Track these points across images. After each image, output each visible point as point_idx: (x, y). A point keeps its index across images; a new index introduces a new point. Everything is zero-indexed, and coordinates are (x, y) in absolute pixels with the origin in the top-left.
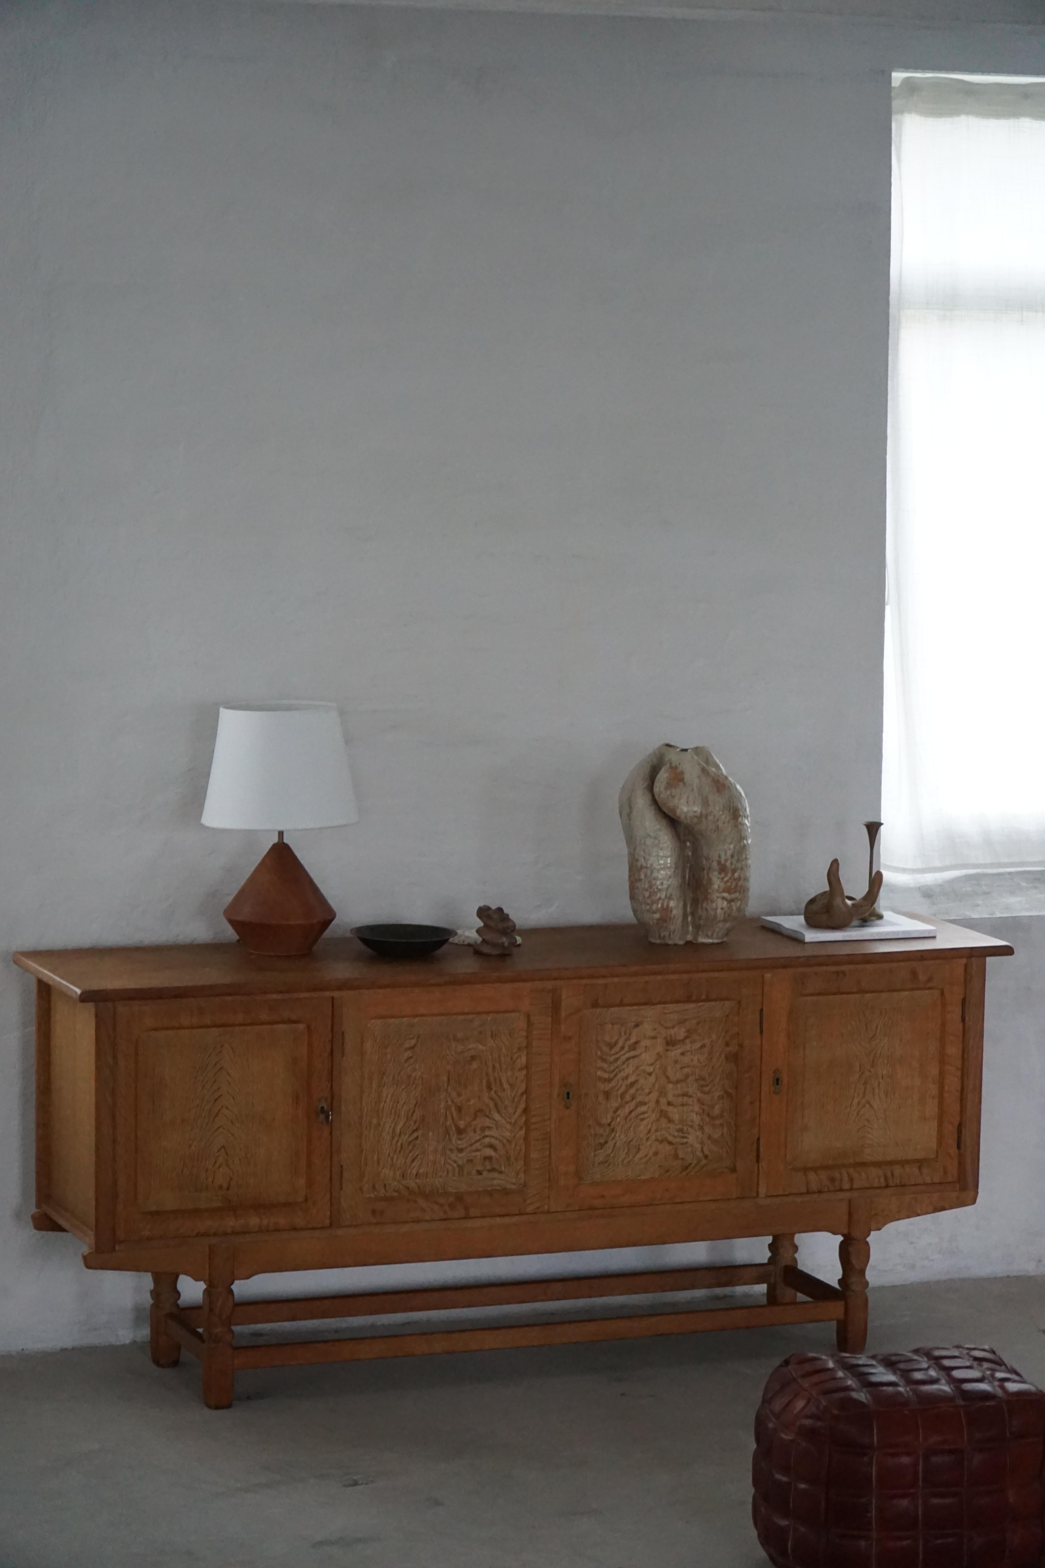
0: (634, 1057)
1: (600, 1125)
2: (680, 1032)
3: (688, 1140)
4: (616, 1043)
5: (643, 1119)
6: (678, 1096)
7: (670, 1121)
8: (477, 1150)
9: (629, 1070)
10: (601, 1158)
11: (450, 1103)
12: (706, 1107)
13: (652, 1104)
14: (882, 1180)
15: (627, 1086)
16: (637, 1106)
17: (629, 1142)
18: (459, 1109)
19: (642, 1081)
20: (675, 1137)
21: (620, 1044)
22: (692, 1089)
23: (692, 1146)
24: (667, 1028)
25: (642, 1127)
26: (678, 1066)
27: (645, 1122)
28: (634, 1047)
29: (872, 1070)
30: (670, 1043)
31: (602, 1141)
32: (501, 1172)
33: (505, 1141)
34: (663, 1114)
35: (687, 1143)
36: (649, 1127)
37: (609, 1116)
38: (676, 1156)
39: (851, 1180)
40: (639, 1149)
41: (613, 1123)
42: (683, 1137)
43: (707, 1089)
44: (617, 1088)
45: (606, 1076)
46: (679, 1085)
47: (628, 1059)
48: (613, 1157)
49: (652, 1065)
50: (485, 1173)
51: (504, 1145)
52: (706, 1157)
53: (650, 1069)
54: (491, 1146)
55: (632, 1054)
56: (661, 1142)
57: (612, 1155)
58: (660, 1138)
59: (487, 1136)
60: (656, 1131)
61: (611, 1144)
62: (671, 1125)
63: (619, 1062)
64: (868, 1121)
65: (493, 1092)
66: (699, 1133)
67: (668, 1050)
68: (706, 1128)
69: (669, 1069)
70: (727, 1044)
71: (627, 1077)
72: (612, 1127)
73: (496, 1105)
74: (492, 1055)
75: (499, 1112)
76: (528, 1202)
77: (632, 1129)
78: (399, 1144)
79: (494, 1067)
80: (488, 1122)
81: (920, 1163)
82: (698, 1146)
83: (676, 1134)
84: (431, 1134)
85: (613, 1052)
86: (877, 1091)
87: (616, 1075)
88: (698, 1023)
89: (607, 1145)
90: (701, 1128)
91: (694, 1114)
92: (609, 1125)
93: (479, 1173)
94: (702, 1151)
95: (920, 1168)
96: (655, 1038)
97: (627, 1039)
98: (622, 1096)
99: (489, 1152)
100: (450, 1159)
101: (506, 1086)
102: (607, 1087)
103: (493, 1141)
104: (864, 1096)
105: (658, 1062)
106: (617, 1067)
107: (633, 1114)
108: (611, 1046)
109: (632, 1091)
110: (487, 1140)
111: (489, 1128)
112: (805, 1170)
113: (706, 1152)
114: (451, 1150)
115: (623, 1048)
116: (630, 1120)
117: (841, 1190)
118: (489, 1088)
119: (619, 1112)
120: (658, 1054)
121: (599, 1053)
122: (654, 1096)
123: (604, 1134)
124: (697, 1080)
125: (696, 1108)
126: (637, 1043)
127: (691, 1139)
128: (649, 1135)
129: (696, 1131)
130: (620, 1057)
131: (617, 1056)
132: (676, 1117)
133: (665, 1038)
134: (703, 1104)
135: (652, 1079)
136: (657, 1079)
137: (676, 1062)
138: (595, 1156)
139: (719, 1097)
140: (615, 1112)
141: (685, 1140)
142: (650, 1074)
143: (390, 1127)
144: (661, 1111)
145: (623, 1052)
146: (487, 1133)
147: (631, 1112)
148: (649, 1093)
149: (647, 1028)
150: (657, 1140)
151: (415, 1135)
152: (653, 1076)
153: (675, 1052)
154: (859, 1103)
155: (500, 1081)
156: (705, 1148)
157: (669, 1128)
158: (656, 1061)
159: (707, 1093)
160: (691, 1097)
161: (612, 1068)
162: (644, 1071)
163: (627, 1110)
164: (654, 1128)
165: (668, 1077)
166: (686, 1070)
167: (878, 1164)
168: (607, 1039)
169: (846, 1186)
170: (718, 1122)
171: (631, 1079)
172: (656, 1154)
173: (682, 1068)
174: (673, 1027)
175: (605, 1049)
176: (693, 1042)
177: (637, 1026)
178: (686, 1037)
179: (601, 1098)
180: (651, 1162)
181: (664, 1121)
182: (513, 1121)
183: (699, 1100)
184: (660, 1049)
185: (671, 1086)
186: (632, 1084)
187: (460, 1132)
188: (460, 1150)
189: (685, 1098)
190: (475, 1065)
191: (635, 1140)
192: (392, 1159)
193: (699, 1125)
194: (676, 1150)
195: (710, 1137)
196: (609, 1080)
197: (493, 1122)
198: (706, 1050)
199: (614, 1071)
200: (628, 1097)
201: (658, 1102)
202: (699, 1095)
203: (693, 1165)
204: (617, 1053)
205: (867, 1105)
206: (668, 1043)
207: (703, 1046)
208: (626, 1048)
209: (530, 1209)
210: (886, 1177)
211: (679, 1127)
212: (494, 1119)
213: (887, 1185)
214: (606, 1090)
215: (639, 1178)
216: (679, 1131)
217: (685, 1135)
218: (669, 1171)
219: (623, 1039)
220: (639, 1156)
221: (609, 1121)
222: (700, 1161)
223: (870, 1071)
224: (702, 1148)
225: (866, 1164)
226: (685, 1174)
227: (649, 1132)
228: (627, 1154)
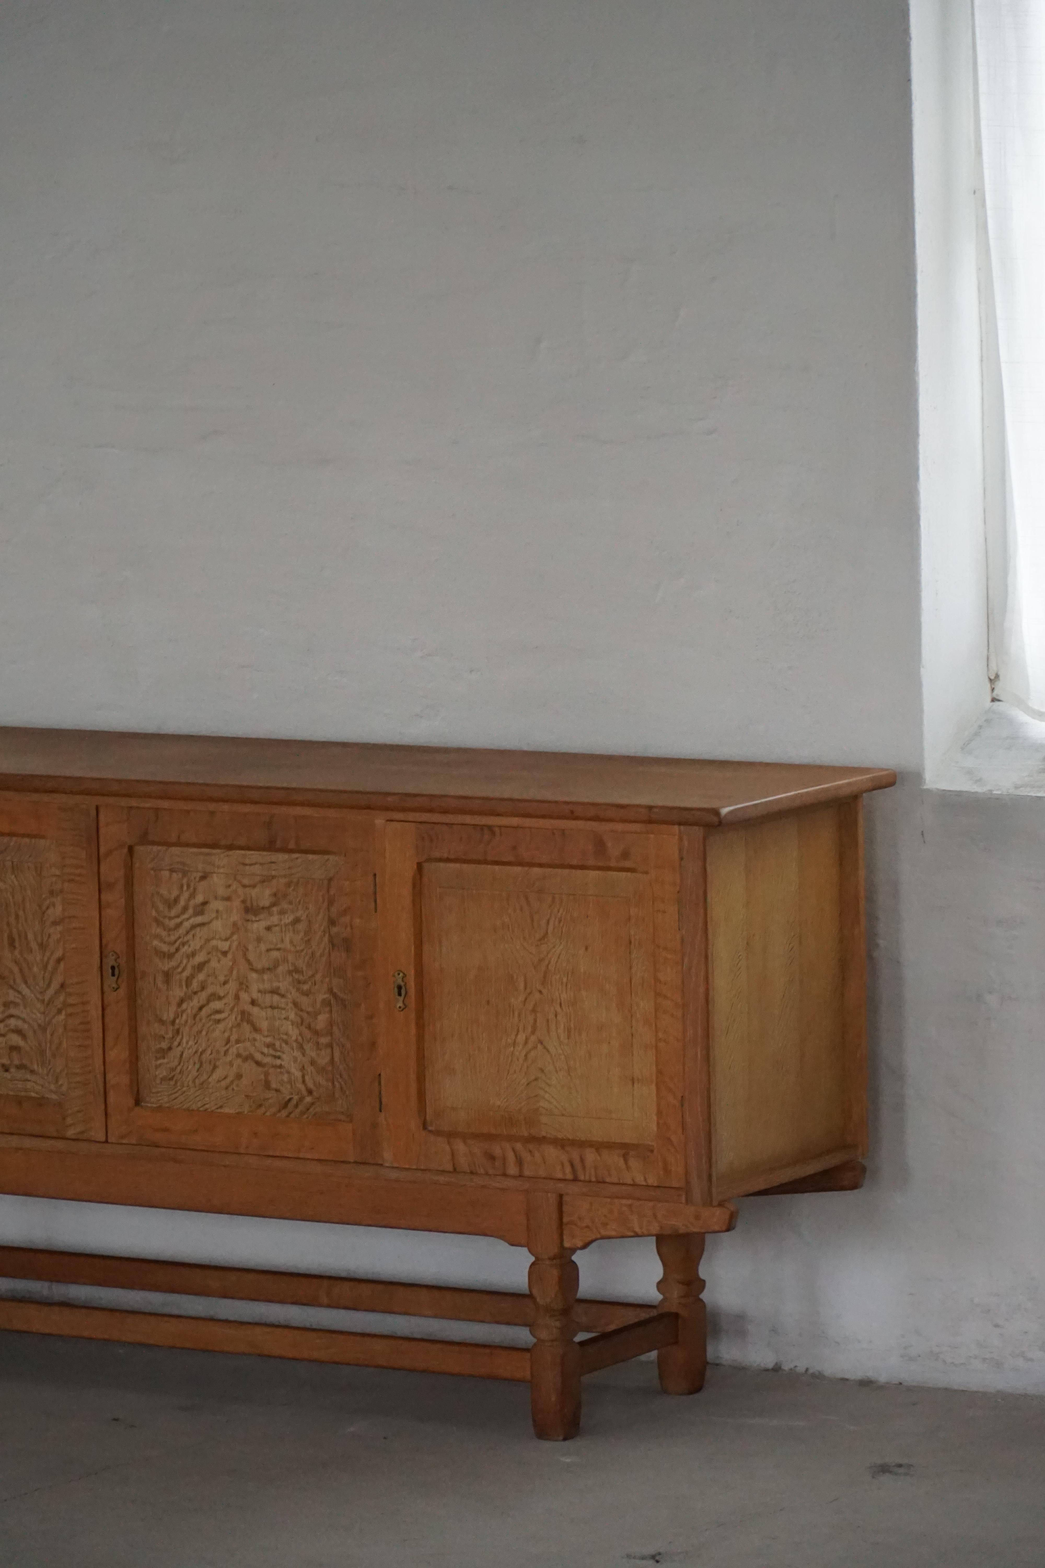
0: (203, 924)
1: (161, 1022)
2: (264, 895)
3: (283, 1063)
4: (176, 900)
5: (218, 1021)
6: (265, 992)
7: (256, 1029)
8: (2, 1035)
9: (195, 944)
10: (163, 1073)
12: (305, 1015)
13: (230, 999)
14: (568, 1169)
15: (193, 967)
16: (209, 1001)
17: (202, 1053)
19: (214, 963)
20: (263, 1053)
21: (182, 903)
22: (284, 985)
23: (288, 1072)
24: (245, 886)
25: (217, 1033)
26: (263, 947)
27: (221, 1026)
28: (201, 909)
29: (545, 991)
30: (251, 910)
31: (164, 1045)
32: (32, 1072)
33: (36, 1027)
34: (245, 1017)
35: (281, 1066)
36: (226, 1035)
37: (173, 1009)
38: (267, 1085)
39: (520, 1162)
40: (215, 1067)
41: (177, 1021)
42: (275, 1057)
43: (305, 987)
44: (180, 970)
45: (165, 948)
46: (266, 977)
47: (193, 927)
48: (181, 1072)
49: (226, 939)
50: (12, 1070)
51: (35, 1032)
52: (310, 1092)
53: (224, 946)
54: (18, 1032)
55: (199, 919)
56: (246, 1059)
57: (179, 1068)
58: (244, 1054)
59: (11, 1016)
60: (237, 1042)
61: (177, 1051)
62: (258, 1037)
63: (182, 931)
64: (542, 1070)
65: (17, 952)
66: (297, 1053)
67: (247, 921)
68: (307, 1047)
69: (250, 947)
70: (332, 922)
71: (193, 954)
72: (177, 1027)
73: (22, 972)
74: (13, 897)
75: (26, 983)
76: (69, 1121)
77: (204, 1033)
79: (17, 915)
80: (12, 996)
81: (626, 1149)
82: (298, 1074)
83: (266, 1050)
85: (172, 913)
86: (553, 1026)
87: (177, 950)
88: (288, 885)
89: (171, 1054)
90: (301, 1047)
91: (289, 1023)
92: (173, 1023)
93: (6, 1069)
94: (304, 1082)
95: (625, 1157)
96: (228, 899)
97: (193, 896)
98: (189, 981)
99: (16, 1040)
101: (34, 946)
102: (167, 965)
103: (20, 1023)
104: (533, 1032)
105: (235, 937)
106: (179, 938)
107: (204, 1012)
108: (171, 904)
109: (201, 977)
110: (13, 1022)
111: (16, 1005)
112: (451, 1135)
113: (311, 1085)
115: (185, 909)
116: (201, 1020)
117: (505, 1175)
119: (184, 1006)
120: (235, 924)
121: (154, 913)
122: (232, 986)
123: (166, 1036)
124: (290, 972)
125: (292, 1016)
126: (205, 903)
127: (286, 1060)
128: (228, 1046)
129: (293, 1050)
130: (181, 923)
131: (178, 920)
132: (264, 1025)
133: (244, 902)
134: (302, 1010)
135: (227, 962)
136: (234, 962)
137: (259, 940)
138: (157, 1067)
139: (324, 1001)
140: (180, 1004)
141: (278, 1062)
142: (225, 953)
144: (243, 1013)
145: (186, 916)
146: (12, 1011)
147: (201, 1008)
148: (225, 983)
149: (217, 881)
150: (239, 1055)
152: (230, 956)
153: (258, 926)
154: (526, 1042)
155: (26, 937)
156: (307, 1078)
157: (255, 1040)
158: (233, 934)
159: (307, 994)
160: (283, 996)
161: (173, 938)
162: (216, 949)
163: (195, 1003)
164: (234, 1038)
165: (250, 963)
166: (275, 954)
167: (561, 1143)
168: (164, 892)
169: (512, 1170)
170: (324, 1040)
171: (199, 958)
172: (239, 1076)
173: (268, 950)
174: (254, 886)
175: (161, 907)
176: (282, 912)
177: (203, 878)
178: (274, 905)
179: (160, 979)
180: (233, 1089)
181: (246, 1027)
182: (46, 999)
183: (295, 1004)
184: (235, 917)
185: (254, 975)
186: (200, 967)
189: (276, 998)
191: (209, 1052)
193: (296, 1041)
194: (267, 1074)
195: (313, 1063)
196: (171, 956)
197: (20, 996)
198: (301, 927)
199: (175, 941)
200: (195, 985)
201: (237, 997)
202: (294, 994)
204: (178, 916)
205: (539, 1046)
206: (247, 910)
207: (297, 921)
208: (190, 911)
209: (70, 1133)
210: (572, 1165)
211: (268, 1040)
212: (19, 992)
213: (575, 1179)
214: (166, 969)
215: (219, 1110)
216: (268, 1046)
217: (278, 1054)
218: (260, 1106)
219: (186, 895)
220: (215, 1076)
221: (172, 1016)
222: (301, 1099)
223: (540, 992)
224: (303, 1077)
225: (541, 1140)
226: (284, 1113)
227: (228, 1041)
228: (198, 1070)
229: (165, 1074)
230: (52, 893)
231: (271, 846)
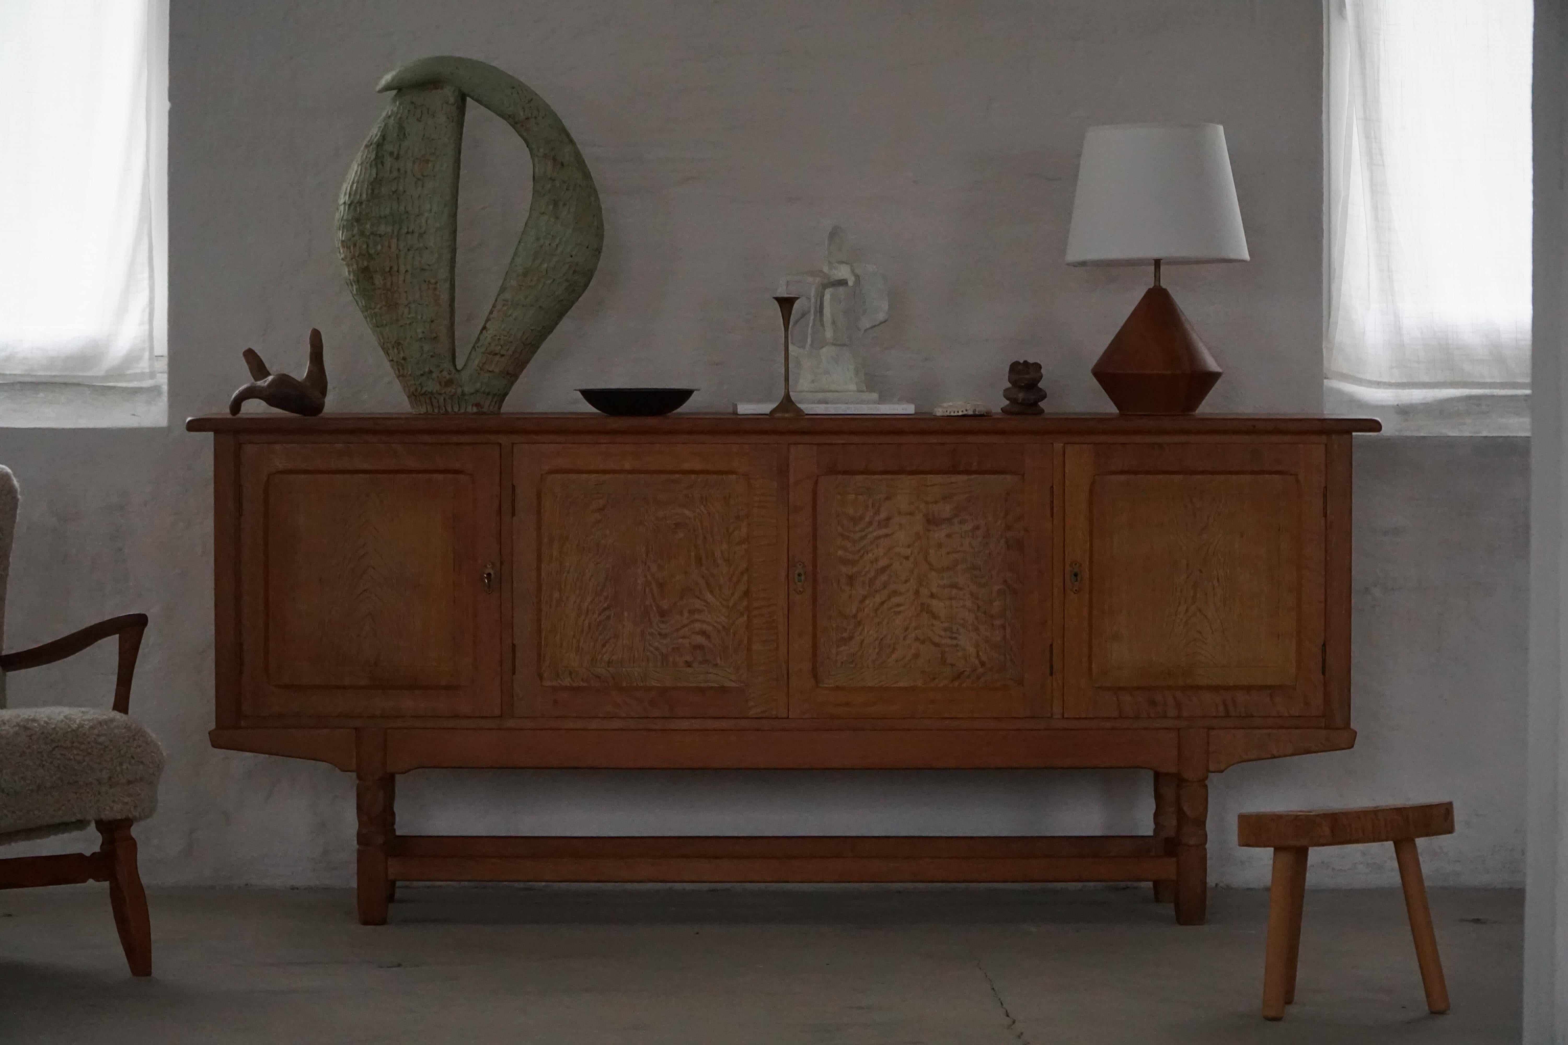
0: (886, 536)
1: (843, 616)
2: (946, 509)
3: (958, 643)
4: (861, 518)
5: (898, 613)
6: (944, 587)
7: (935, 616)
8: (684, 637)
9: (879, 552)
11: (649, 577)
12: (981, 603)
13: (910, 595)
14: (1221, 708)
15: (876, 570)
16: (889, 597)
17: (882, 639)
18: (661, 586)
19: (896, 566)
20: (941, 636)
21: (867, 519)
22: (963, 579)
23: (963, 650)
24: (927, 503)
25: (897, 622)
26: (943, 551)
27: (901, 617)
28: (885, 523)
29: (1204, 571)
30: (932, 521)
31: (845, 635)
32: (716, 665)
33: (720, 627)
34: (925, 608)
35: (957, 645)
36: (906, 622)
37: (854, 606)
38: (943, 661)
39: (1179, 705)
40: (894, 649)
41: (859, 615)
42: (951, 638)
43: (982, 581)
44: (863, 573)
45: (849, 557)
46: (945, 574)
47: (877, 538)
48: (861, 656)
49: (909, 546)
50: (695, 665)
51: (718, 633)
52: (983, 664)
53: (906, 552)
54: (703, 633)
55: (883, 532)
56: (923, 642)
57: (859, 653)
58: (921, 637)
59: (697, 620)
60: (916, 628)
61: (857, 640)
62: (935, 622)
63: (866, 542)
64: (1200, 632)
65: (703, 568)
66: (972, 634)
67: (929, 530)
68: (982, 628)
69: (932, 551)
70: (1008, 528)
71: (877, 560)
72: (859, 619)
73: (708, 584)
74: (701, 524)
75: (712, 593)
76: (751, 704)
77: (884, 624)
78: (587, 622)
79: (705, 538)
80: (698, 604)
81: (1271, 690)
82: (972, 651)
83: (943, 633)
84: (626, 614)
85: (857, 529)
86: (1210, 597)
87: (861, 557)
88: (968, 500)
89: (852, 641)
90: (977, 629)
91: (966, 610)
92: (855, 616)
93: (689, 665)
94: (978, 656)
95: (1271, 696)
97: (877, 513)
98: (872, 582)
99: (700, 640)
100: (650, 645)
101: (720, 561)
102: (850, 571)
103: (705, 626)
104: (1193, 603)
105: (917, 544)
106: (863, 548)
107: (885, 606)
108: (855, 520)
109: (884, 578)
110: (697, 626)
111: (700, 611)
112: (1116, 690)
113: (984, 658)
114: (651, 634)
115: (870, 523)
116: (882, 612)
117: (1165, 717)
118: (699, 560)
119: (867, 602)
120: (916, 534)
121: (840, 529)
122: (913, 584)
123: (848, 628)
124: (968, 569)
125: (969, 604)
126: (888, 519)
127: (962, 640)
128: (907, 632)
129: (969, 631)
130: (866, 536)
131: (864, 533)
132: (942, 613)
133: (926, 515)
134: (978, 599)
135: (909, 564)
136: (916, 564)
137: (940, 546)
138: (837, 654)
139: (998, 591)
140: (861, 601)
141: (955, 642)
142: (907, 558)
143: (575, 602)
144: (922, 604)
145: (870, 529)
146: (696, 616)
147: (882, 603)
148: (906, 582)
149: (901, 502)
150: (917, 639)
151: (607, 613)
152: (912, 559)
153: (939, 534)
154: (1187, 610)
155: (713, 555)
156: (981, 654)
157: (933, 625)
158: (913, 542)
159: (983, 586)
160: (961, 589)
161: (857, 548)
162: (899, 554)
163: (878, 599)
164: (913, 624)
165: (930, 564)
166: (954, 556)
167: (1214, 689)
168: (851, 511)
169: (1172, 712)
170: (998, 622)
171: (882, 563)
172: (916, 656)
173: (948, 553)
174: (936, 502)
175: (847, 524)
176: (962, 522)
177: (888, 498)
178: (953, 516)
179: (843, 584)
180: (910, 666)
181: (925, 616)
182: (731, 604)
183: (972, 594)
184: (918, 528)
185: (933, 574)
186: (883, 570)
187: (663, 614)
188: (663, 636)
189: (954, 591)
190: (681, 535)
191: (888, 638)
192: (579, 641)
193: (972, 624)
194: (943, 653)
195: (987, 641)
196: (853, 563)
197: (704, 604)
198: (980, 533)
199: (859, 551)
200: (878, 584)
201: (917, 592)
202: (972, 587)
203: (966, 673)
204: (863, 530)
205: (1198, 613)
206: (929, 521)
207: (977, 528)
208: (875, 525)
209: (752, 713)
210: (1225, 705)
211: (946, 625)
212: (706, 601)
213: (1227, 716)
214: (850, 574)
215: (895, 686)
216: (945, 630)
217: (955, 635)
218: (934, 679)
219: (870, 513)
220: (894, 657)
221: (854, 611)
222: (974, 670)
223: (1201, 571)
224: (978, 652)
225: (1199, 688)
226: (956, 684)
227: (906, 629)
228: (878, 653)
229: (845, 658)
230: (738, 518)
231: (954, 470)
